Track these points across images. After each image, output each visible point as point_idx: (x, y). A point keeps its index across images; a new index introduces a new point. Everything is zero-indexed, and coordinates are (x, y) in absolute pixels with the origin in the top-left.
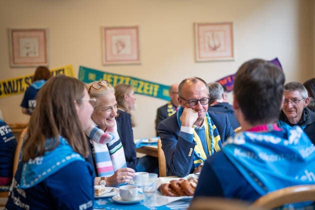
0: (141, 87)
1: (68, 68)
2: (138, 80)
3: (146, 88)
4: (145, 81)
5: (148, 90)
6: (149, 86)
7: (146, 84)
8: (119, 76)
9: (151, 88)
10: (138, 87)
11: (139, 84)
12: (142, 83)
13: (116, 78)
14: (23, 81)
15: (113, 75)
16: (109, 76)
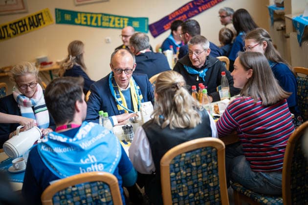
0: (112, 21)
1: (45, 12)
2: (109, 15)
3: (117, 22)
4: (115, 16)
5: (119, 24)
6: (119, 20)
7: (117, 19)
8: (92, 13)
9: (122, 22)
10: (109, 22)
11: (110, 19)
12: (113, 18)
13: (89, 16)
14: (8, 27)
15: (86, 13)
16: (83, 15)
